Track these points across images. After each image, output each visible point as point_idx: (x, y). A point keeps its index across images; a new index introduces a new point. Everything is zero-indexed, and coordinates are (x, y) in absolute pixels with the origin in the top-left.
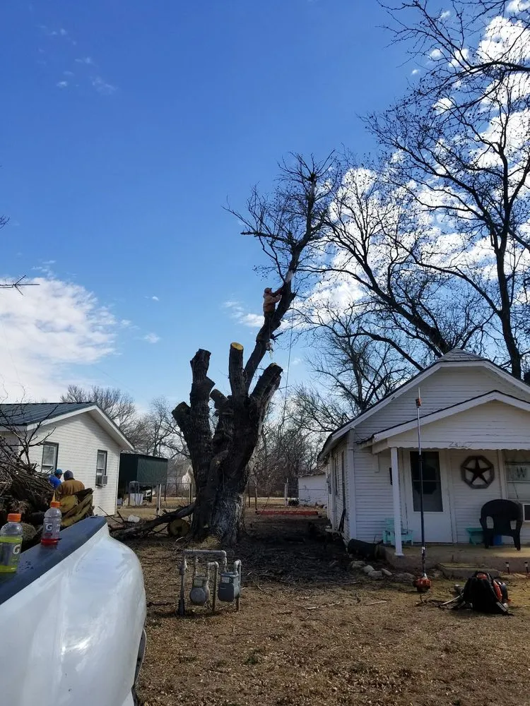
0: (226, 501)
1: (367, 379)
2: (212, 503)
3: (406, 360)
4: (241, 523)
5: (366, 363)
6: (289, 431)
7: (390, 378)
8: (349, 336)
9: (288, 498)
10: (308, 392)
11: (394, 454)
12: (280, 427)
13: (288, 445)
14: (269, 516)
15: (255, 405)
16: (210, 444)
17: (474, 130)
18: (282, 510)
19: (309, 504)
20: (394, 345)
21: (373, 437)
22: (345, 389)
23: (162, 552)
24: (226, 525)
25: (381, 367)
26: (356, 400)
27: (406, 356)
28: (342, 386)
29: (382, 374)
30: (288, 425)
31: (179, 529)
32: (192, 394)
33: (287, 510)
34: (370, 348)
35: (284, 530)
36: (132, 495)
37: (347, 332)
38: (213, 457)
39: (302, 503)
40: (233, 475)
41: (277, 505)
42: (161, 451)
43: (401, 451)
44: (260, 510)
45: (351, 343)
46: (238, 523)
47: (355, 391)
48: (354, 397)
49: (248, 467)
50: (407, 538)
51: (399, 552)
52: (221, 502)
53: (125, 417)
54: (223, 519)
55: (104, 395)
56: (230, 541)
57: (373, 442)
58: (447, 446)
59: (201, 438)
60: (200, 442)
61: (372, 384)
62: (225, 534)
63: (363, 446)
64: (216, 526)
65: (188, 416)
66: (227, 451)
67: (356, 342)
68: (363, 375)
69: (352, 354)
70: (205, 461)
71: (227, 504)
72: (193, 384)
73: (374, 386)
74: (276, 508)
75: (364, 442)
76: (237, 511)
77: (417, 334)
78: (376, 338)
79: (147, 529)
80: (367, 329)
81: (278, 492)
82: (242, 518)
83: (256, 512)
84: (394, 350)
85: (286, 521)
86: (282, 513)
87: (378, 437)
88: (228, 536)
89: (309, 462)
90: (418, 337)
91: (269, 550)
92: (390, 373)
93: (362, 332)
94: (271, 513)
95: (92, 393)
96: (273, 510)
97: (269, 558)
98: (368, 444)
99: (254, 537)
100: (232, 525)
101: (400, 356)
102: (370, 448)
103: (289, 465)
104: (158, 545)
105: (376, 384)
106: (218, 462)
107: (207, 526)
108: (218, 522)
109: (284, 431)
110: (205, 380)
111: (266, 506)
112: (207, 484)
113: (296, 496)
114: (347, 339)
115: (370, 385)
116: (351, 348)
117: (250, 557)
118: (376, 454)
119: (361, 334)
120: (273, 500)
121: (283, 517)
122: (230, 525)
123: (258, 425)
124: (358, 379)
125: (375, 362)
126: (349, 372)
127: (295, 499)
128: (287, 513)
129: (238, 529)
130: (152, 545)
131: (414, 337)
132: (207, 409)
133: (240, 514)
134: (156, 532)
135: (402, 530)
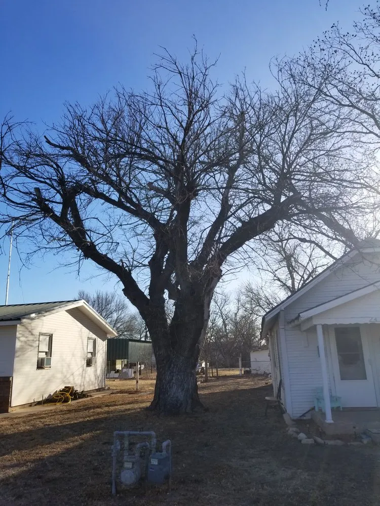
1: (298, 273)
3: (328, 256)
5: (296, 261)
7: (316, 271)
8: (281, 241)
9: (243, 369)
10: (254, 287)
11: (320, 330)
12: (236, 314)
16: (166, 328)
17: (370, 68)
19: (259, 372)
20: (317, 245)
21: (299, 316)
22: (282, 282)
25: (308, 263)
26: (290, 289)
27: (327, 253)
28: (279, 280)
29: (310, 268)
30: (241, 312)
34: (298, 249)
37: (280, 238)
39: (253, 372)
43: (325, 328)
45: (284, 246)
47: (289, 283)
48: (288, 287)
50: (336, 405)
51: (329, 419)
53: (120, 312)
55: (104, 297)
57: (300, 320)
58: (367, 321)
61: (302, 277)
63: (293, 324)
67: (287, 245)
68: (294, 270)
69: (285, 254)
73: (304, 278)
75: (293, 321)
77: (336, 236)
78: (303, 240)
80: (296, 235)
84: (318, 250)
87: (305, 316)
89: (259, 340)
90: (336, 239)
92: (316, 268)
93: (292, 237)
95: (95, 296)
98: (296, 322)
101: (323, 253)
102: (299, 326)
105: (306, 277)
109: (239, 317)
113: (250, 366)
114: (280, 244)
115: (300, 277)
116: (284, 250)
118: (305, 331)
119: (291, 239)
124: (291, 273)
125: (303, 259)
126: (284, 268)
127: (248, 369)
131: (333, 239)
132: (163, 300)
135: (331, 397)
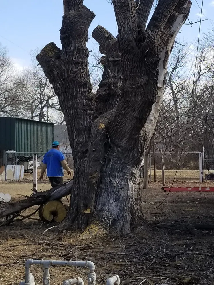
0: (114, 178)
2: (94, 181)
4: (136, 207)
6: (207, 88)
9: (205, 171)
13: (205, 106)
14: (179, 194)
15: (152, 42)
16: (90, 100)
18: (197, 185)
23: (25, 247)
24: (116, 209)
31: (54, 213)
32: (62, 31)
33: (203, 186)
35: (196, 213)
36: (9, 167)
38: (95, 118)
40: (123, 143)
41: (190, 179)
42: (49, 115)
44: (168, 185)
46: (132, 206)
49: (145, 133)
52: (107, 179)
54: (112, 201)
56: (121, 230)
59: (77, 92)
60: (76, 98)
62: (115, 221)
64: (101, 210)
65: (58, 62)
66: (115, 110)
70: (83, 124)
71: (116, 182)
72: (63, 17)
74: (189, 183)
76: (130, 191)
79: (12, 214)
81: (192, 163)
82: (138, 200)
83: (163, 189)
85: (201, 201)
86: (196, 189)
88: (119, 224)
91: (174, 243)
94: (182, 190)
96: (185, 186)
97: (172, 258)
99: (155, 223)
100: (124, 210)
103: (206, 130)
104: (22, 236)
106: (103, 125)
107: (88, 211)
108: (104, 205)
109: (200, 87)
110: (81, 9)
111: (175, 180)
112: (87, 155)
117: (146, 254)
120: (185, 173)
121: (197, 195)
122: (121, 209)
123: (157, 72)
128: (203, 189)
129: (132, 214)
130: (13, 237)
132: (85, 53)
133: (135, 194)
134: (24, 218)
